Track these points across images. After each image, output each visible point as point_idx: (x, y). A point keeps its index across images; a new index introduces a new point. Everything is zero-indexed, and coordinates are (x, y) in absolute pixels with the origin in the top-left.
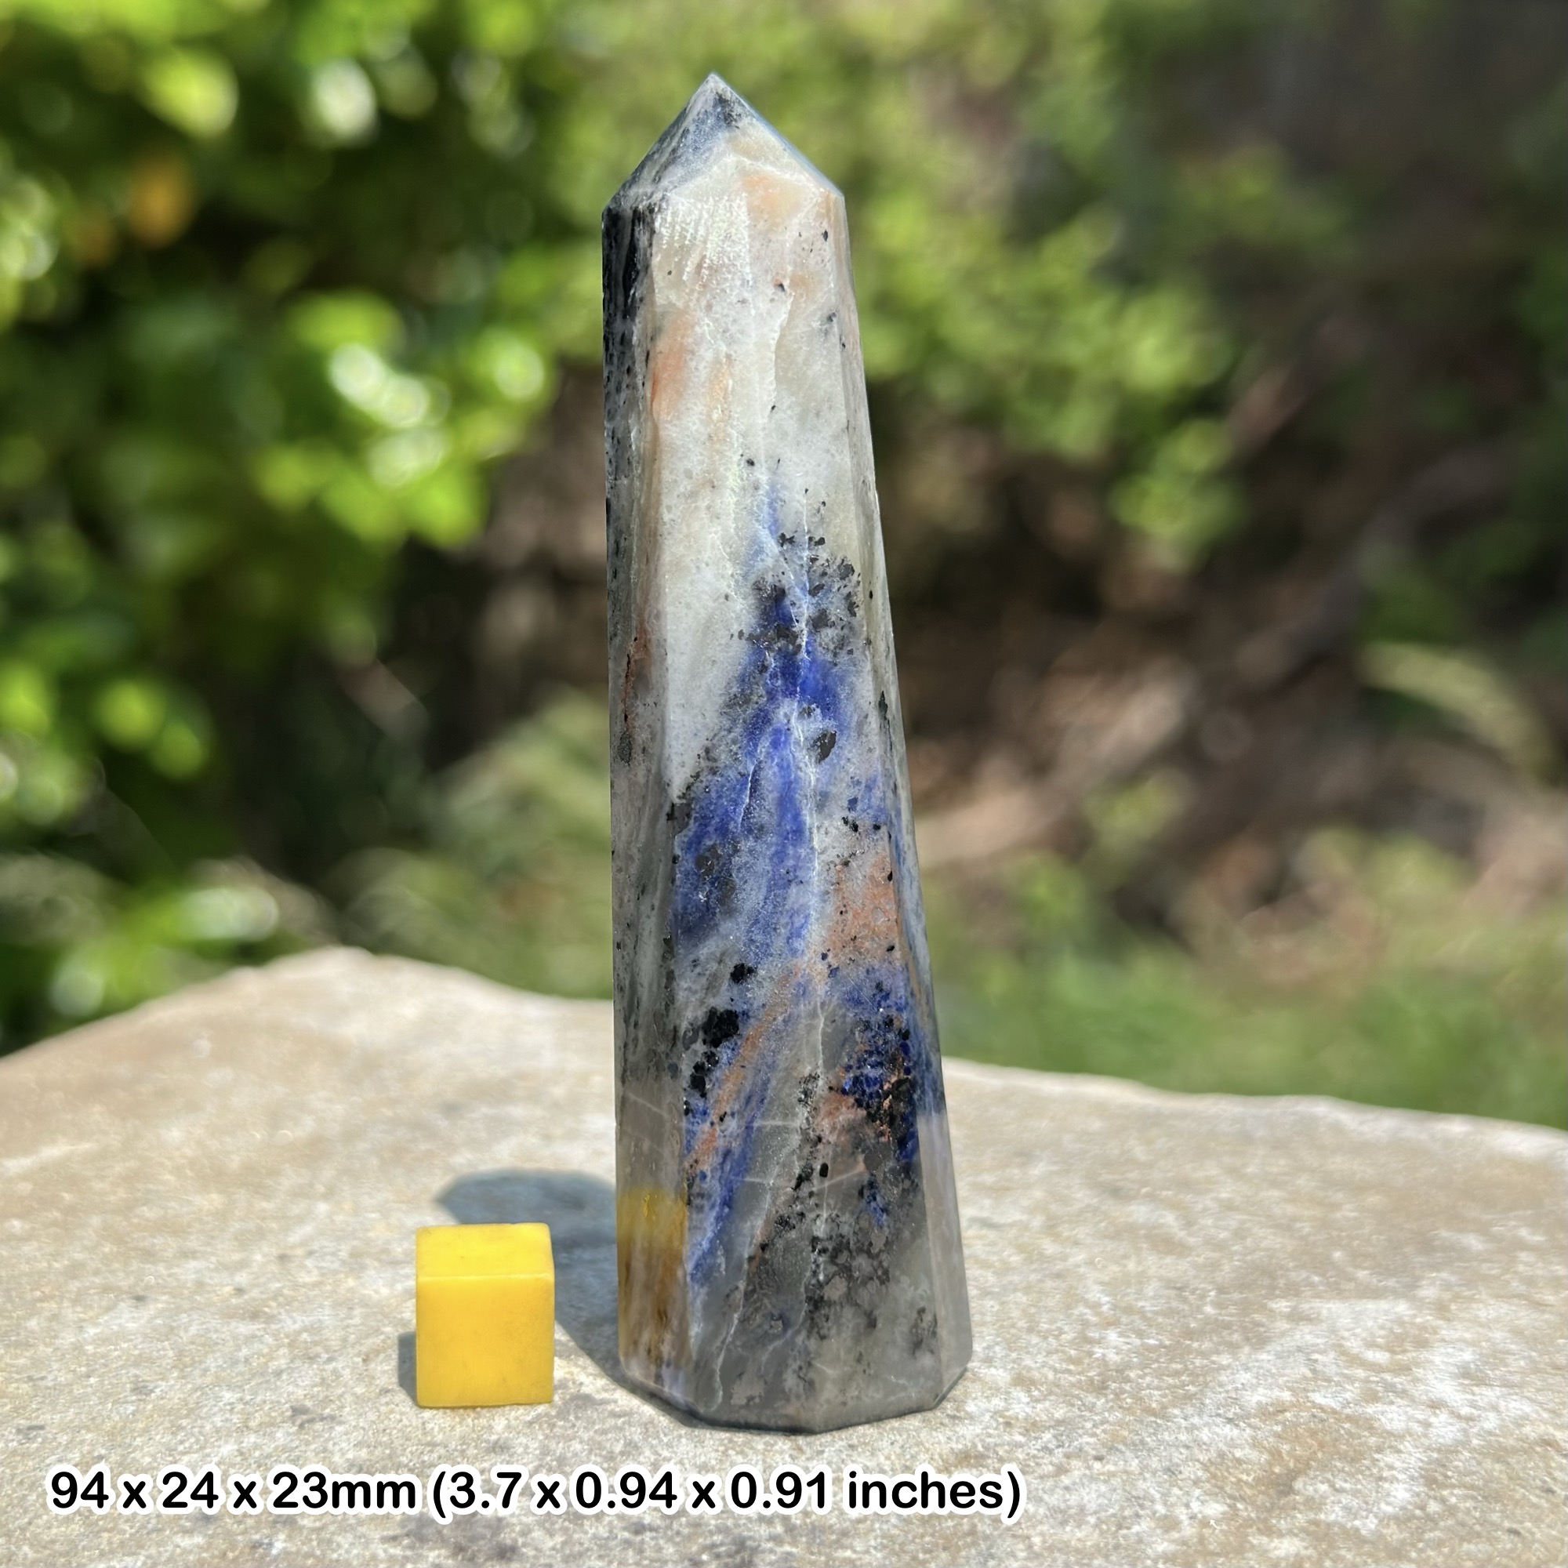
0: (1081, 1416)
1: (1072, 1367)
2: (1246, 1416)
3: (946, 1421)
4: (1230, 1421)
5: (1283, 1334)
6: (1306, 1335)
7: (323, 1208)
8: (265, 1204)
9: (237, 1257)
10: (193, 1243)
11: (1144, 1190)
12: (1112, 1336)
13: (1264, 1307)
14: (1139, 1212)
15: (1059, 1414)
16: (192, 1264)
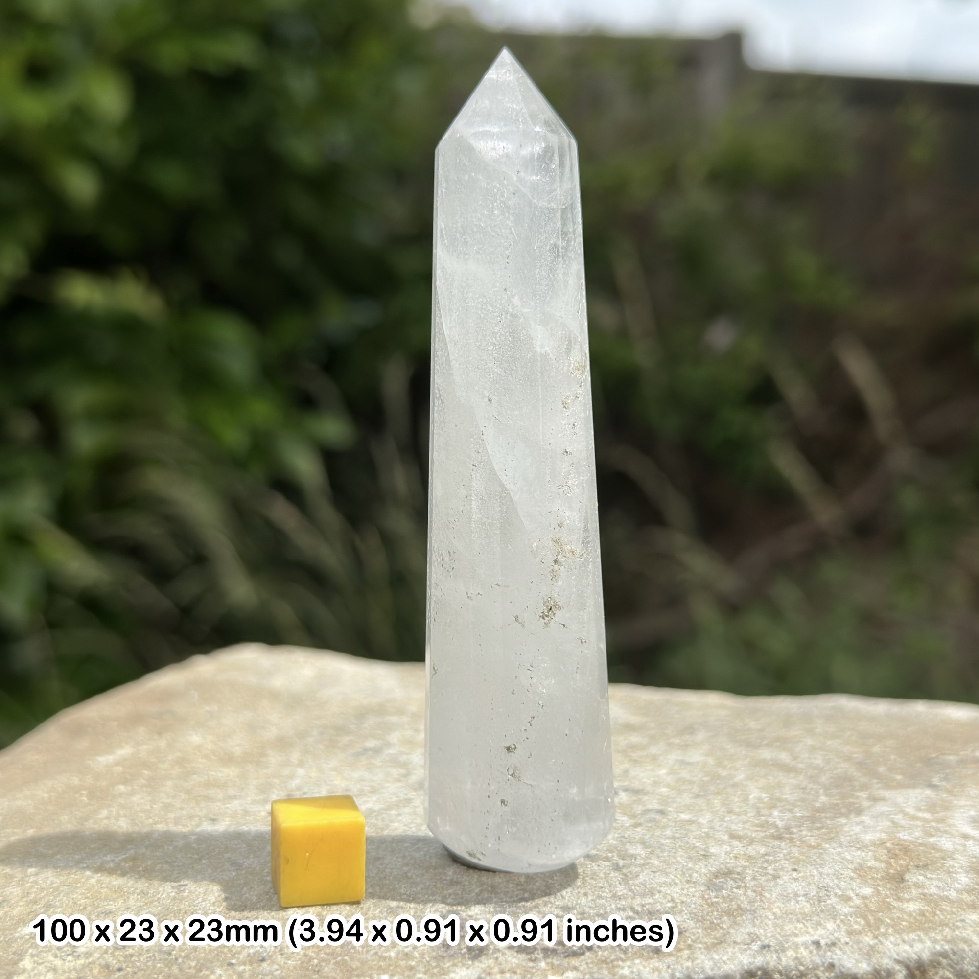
0: (775, 851)
1: (759, 829)
2: (866, 846)
3: (701, 857)
4: (859, 849)
5: (869, 807)
6: (882, 808)
7: (301, 771)
8: (265, 771)
9: (261, 797)
10: (231, 792)
11: (764, 742)
12: (776, 813)
13: (853, 795)
14: (766, 754)
15: (763, 850)
16: (236, 802)
